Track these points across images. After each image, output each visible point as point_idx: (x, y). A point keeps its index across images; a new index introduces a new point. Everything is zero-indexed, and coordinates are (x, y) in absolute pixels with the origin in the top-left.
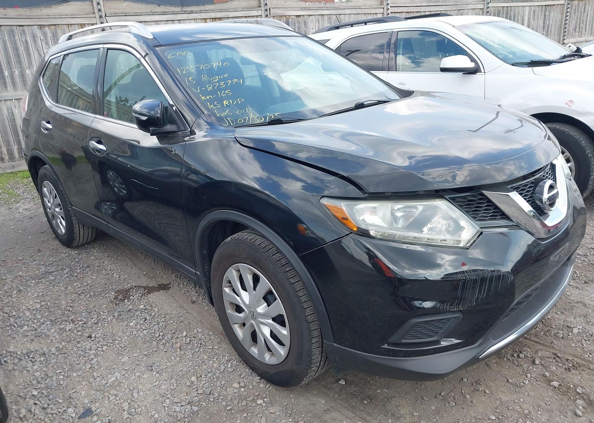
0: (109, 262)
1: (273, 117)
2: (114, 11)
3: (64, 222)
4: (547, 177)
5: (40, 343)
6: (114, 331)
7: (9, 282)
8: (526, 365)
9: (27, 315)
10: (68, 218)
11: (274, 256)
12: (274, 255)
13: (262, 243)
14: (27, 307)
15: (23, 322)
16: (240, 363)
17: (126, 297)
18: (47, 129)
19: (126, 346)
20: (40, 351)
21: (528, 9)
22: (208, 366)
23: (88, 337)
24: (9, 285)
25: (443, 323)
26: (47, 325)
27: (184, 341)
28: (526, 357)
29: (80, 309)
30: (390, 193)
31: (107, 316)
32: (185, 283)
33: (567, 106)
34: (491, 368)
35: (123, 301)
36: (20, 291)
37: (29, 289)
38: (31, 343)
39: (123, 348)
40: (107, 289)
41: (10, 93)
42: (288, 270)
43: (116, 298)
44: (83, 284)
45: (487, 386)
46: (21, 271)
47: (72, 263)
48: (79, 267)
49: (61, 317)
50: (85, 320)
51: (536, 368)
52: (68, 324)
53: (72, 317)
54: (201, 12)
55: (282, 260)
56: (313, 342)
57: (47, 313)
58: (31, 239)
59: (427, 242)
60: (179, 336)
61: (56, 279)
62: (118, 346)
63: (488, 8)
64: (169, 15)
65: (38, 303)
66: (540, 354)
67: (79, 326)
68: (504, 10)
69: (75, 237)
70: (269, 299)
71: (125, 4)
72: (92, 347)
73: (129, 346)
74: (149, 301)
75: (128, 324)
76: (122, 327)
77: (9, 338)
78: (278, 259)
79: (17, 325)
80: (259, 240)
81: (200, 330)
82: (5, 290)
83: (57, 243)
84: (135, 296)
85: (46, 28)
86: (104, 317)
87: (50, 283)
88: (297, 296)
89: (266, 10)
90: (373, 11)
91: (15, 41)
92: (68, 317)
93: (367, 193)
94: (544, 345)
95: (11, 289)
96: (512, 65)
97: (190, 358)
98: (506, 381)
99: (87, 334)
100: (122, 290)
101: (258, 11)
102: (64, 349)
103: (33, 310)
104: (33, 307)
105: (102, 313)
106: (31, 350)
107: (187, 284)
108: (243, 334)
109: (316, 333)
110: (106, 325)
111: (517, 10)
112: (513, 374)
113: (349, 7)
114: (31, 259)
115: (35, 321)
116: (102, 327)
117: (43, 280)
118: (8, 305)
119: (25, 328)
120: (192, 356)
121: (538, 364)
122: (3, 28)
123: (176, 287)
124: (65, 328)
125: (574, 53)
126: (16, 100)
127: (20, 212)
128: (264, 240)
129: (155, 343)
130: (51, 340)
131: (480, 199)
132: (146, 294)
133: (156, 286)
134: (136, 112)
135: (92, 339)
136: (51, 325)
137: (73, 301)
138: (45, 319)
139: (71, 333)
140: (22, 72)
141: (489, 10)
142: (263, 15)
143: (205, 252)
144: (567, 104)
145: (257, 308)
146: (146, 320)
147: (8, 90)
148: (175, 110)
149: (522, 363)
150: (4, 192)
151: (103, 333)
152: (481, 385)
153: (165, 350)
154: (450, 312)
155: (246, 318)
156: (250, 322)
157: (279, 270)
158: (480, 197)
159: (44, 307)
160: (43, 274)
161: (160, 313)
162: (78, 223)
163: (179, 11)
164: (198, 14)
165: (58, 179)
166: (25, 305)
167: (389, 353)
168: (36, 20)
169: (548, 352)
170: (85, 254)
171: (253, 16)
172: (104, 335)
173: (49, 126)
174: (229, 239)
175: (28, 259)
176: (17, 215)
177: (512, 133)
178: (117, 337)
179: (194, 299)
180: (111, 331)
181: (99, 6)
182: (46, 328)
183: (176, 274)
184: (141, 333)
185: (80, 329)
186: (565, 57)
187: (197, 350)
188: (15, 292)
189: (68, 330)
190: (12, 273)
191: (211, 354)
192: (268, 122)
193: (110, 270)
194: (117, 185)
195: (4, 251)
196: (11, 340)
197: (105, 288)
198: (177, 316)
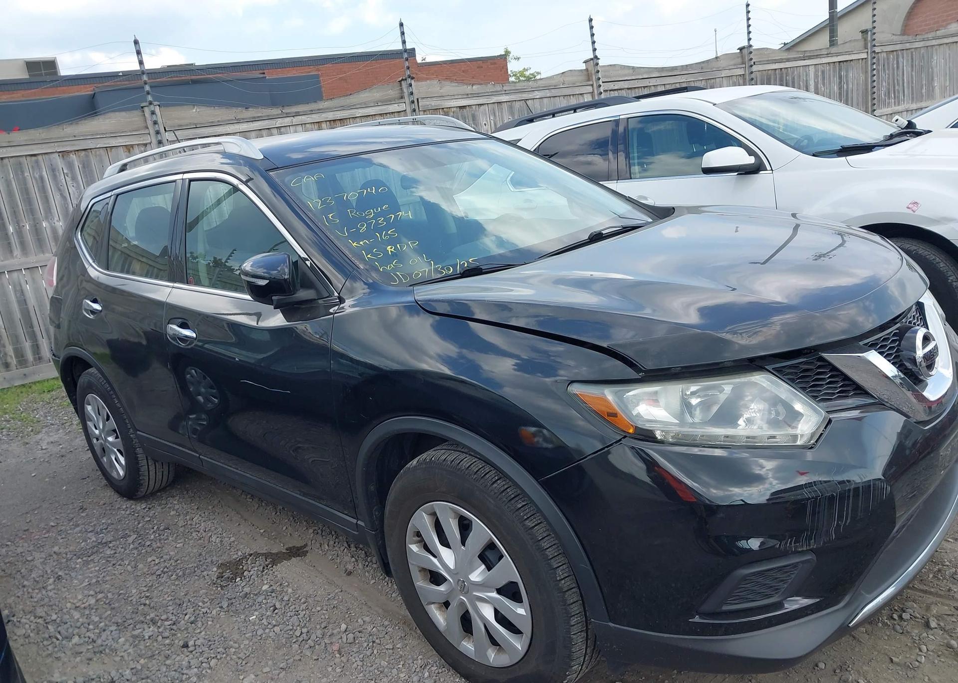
0: (200, 518)
1: (466, 265)
2: (177, 122)
3: (123, 459)
4: (914, 324)
5: (104, 663)
6: (224, 633)
7: (39, 565)
8: (916, 631)
9: (76, 618)
10: (129, 452)
11: (495, 485)
12: (494, 483)
13: (473, 465)
14: (74, 604)
15: (70, 630)
16: (443, 669)
17: (237, 573)
18: (93, 312)
19: (249, 656)
20: (106, 677)
21: (813, 70)
22: (390, 678)
23: (183, 647)
24: (39, 569)
25: (786, 572)
26: (112, 631)
27: (344, 640)
28: (913, 617)
29: (163, 600)
30: (679, 368)
31: (209, 609)
32: (332, 543)
33: (910, 211)
34: (861, 642)
35: (234, 581)
36: (59, 579)
37: (73, 574)
38: (89, 664)
39: (243, 660)
40: (204, 563)
41: (18, 259)
42: (520, 506)
43: (220, 577)
44: (162, 557)
45: (859, 672)
46: (57, 545)
47: (139, 524)
48: (152, 531)
49: (133, 616)
50: (174, 618)
51: (932, 635)
52: (146, 626)
53: (152, 615)
54: (312, 112)
55: (508, 490)
56: (572, 624)
57: (109, 612)
58: (66, 490)
59: (747, 442)
60: (335, 632)
61: (115, 553)
62: (235, 657)
63: (752, 73)
64: (263, 121)
65: (92, 596)
66: (935, 611)
67: (165, 629)
68: (775, 74)
69: (142, 482)
70: (488, 558)
71: (194, 111)
72: (192, 663)
73: (253, 655)
74: (276, 577)
75: (247, 619)
76: (237, 624)
77: (50, 659)
78: (502, 489)
79: (61, 635)
80: (466, 461)
81: (367, 619)
82: (34, 578)
83: (110, 493)
84: (253, 570)
85: (71, 155)
86: (204, 610)
87: (108, 561)
88: (539, 549)
89: (413, 102)
90: (577, 91)
91: (25, 179)
92: (145, 615)
93: (643, 371)
94: (936, 595)
95: (43, 576)
96: (814, 155)
97: (359, 667)
98: (889, 661)
99: (180, 642)
100: (230, 562)
101: (400, 104)
102: (145, 670)
103: (85, 608)
104: (84, 603)
105: (200, 604)
106: (90, 676)
107: (335, 543)
108: (446, 620)
109: (576, 609)
110: (210, 623)
111: (796, 73)
112: (897, 648)
113: (539, 87)
114: (71, 523)
115: (91, 627)
116: (204, 627)
117: (96, 558)
118: (42, 603)
119: (76, 640)
120: (361, 663)
121: (936, 628)
122: (6, 161)
123: (316, 550)
124: (141, 634)
125: (905, 130)
126: (28, 270)
127: (44, 448)
128: (474, 461)
129: (295, 646)
130: (122, 656)
131: (819, 367)
132: (270, 566)
133: (285, 551)
134: (247, 274)
135: (190, 649)
136: (118, 632)
137: (150, 588)
138: (107, 623)
139: (153, 642)
140: (35, 226)
141: (753, 76)
142: (407, 111)
143: (372, 488)
144: (908, 208)
145: (470, 574)
146: (276, 609)
147: (15, 255)
148: (309, 265)
149: (909, 628)
150: (13, 418)
151: (206, 637)
152: (850, 671)
153: (316, 658)
154: (796, 553)
155: (451, 592)
156: (458, 598)
157: (506, 507)
158: (819, 364)
159: (102, 603)
160: (94, 547)
161: (298, 596)
162: (147, 457)
163: (277, 115)
164: (307, 116)
165: (113, 389)
166: (70, 602)
167: (703, 630)
168: (56, 144)
169: (947, 605)
170: (160, 508)
171: (392, 113)
172: (209, 641)
173: (97, 307)
174: (415, 462)
175: (65, 523)
176: (39, 454)
177: (826, 259)
178: (232, 643)
179: (350, 567)
180: (219, 632)
181: (154, 116)
182: (110, 638)
183: (314, 528)
184: (270, 631)
185: (166, 634)
186: (892, 136)
187: (368, 653)
188: (51, 580)
189: (147, 637)
190: (42, 549)
191: (392, 658)
192: (460, 274)
193: (205, 531)
194: (203, 390)
195: (23, 514)
196: (53, 662)
197: (200, 561)
198: (327, 599)
